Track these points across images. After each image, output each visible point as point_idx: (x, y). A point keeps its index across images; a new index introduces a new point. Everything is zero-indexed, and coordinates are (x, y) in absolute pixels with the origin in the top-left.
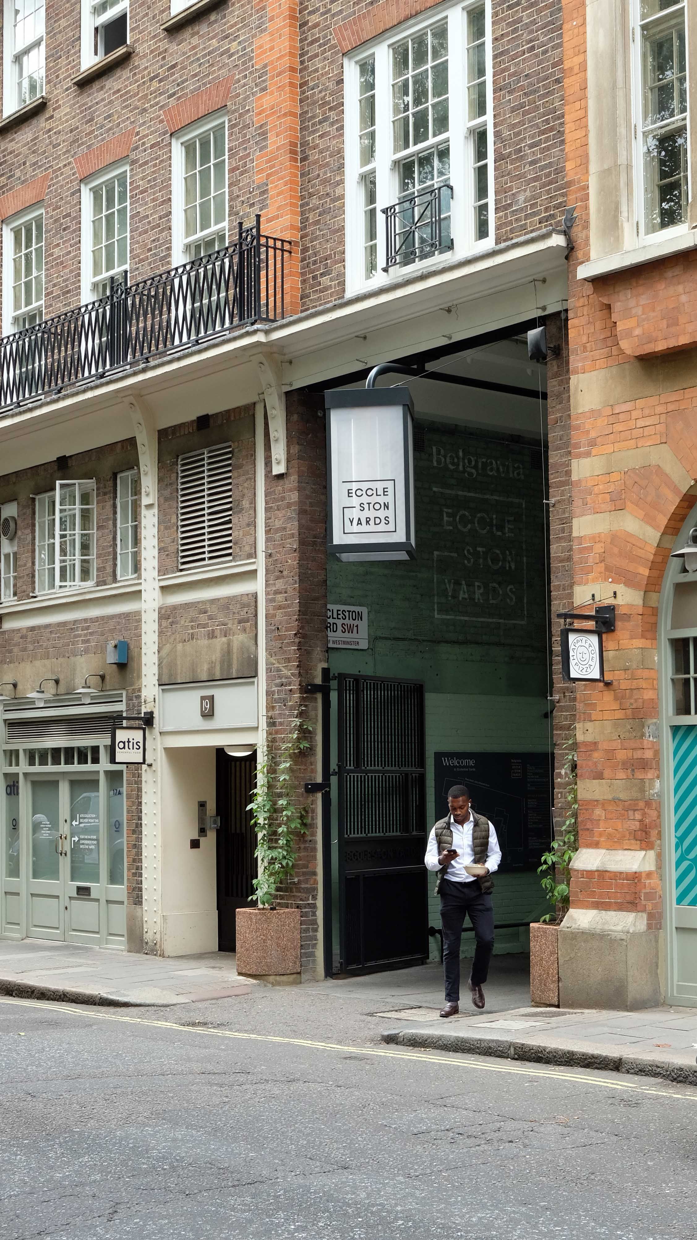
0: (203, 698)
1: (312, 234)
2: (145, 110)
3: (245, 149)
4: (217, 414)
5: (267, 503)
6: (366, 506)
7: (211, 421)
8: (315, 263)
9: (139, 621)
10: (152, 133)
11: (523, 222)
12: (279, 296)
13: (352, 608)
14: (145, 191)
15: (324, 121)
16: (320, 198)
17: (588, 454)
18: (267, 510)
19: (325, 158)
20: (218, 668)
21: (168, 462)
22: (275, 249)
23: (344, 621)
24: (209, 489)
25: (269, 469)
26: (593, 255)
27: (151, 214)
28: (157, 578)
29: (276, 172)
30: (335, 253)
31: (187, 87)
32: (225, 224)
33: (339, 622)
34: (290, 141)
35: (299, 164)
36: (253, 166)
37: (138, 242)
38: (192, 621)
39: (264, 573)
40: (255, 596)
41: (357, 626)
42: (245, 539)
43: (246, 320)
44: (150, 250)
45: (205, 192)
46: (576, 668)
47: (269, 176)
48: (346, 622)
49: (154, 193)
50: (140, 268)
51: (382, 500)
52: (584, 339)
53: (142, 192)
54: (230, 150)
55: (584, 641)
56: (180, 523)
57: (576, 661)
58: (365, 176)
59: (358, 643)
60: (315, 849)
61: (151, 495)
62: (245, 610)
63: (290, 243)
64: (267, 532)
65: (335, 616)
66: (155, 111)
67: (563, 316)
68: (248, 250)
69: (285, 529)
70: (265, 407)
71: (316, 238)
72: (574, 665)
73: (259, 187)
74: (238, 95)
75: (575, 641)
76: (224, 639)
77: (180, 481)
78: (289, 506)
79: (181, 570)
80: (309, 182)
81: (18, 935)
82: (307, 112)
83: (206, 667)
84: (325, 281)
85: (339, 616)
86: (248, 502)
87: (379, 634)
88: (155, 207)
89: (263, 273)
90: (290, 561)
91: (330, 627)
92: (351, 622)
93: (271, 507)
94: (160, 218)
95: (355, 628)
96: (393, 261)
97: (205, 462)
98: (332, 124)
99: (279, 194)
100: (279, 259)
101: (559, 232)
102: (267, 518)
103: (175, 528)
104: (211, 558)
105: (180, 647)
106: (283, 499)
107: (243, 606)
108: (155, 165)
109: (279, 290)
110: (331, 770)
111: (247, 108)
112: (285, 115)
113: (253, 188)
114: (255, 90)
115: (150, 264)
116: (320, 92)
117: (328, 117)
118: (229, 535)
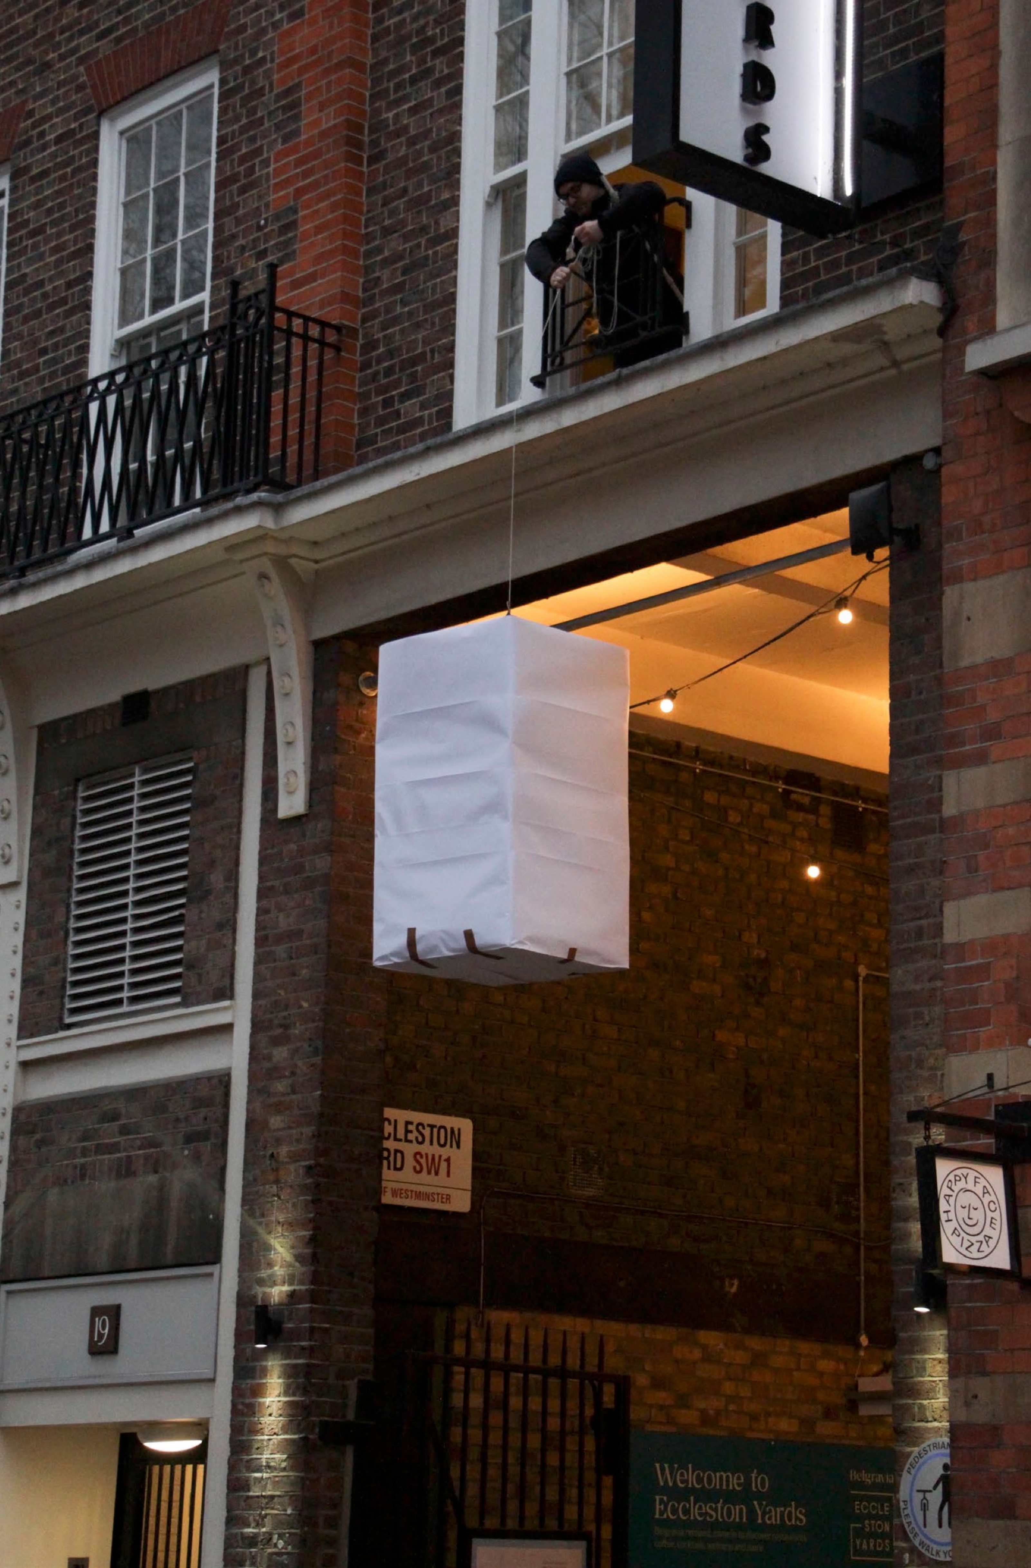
0: (96, 1312)
1: (387, 312)
2: (48, 65)
3: (253, 139)
4: (166, 690)
5: (261, 878)
7: (153, 705)
8: (389, 371)
10: (60, 112)
11: (844, 269)
12: (309, 441)
13: (438, 1120)
14: (40, 230)
15: (422, 78)
16: (406, 238)
17: (981, 758)
18: (262, 894)
19: (420, 153)
20: (134, 1241)
21: (56, 792)
22: (305, 338)
23: (421, 1148)
24: (141, 850)
25: (270, 806)
26: (1002, 319)
27: (51, 279)
28: (15, 1043)
29: (316, 185)
30: (432, 351)
31: (137, 17)
32: (205, 296)
33: (409, 1150)
34: (347, 120)
35: (365, 169)
36: (268, 174)
37: (19, 336)
38: (84, 1139)
39: (248, 1031)
40: (223, 1080)
41: (448, 1160)
42: (210, 956)
43: (236, 485)
44: (44, 352)
45: (166, 229)
46: (956, 1240)
47: (299, 192)
48: (425, 1148)
49: (59, 235)
50: (22, 389)
52: (977, 505)
53: (33, 234)
54: (221, 141)
55: (971, 1179)
56: (73, 924)
57: (954, 1224)
58: (504, 191)
59: (448, 1198)
61: (14, 864)
62: (203, 1112)
63: (338, 329)
64: (260, 941)
65: (401, 1134)
66: (69, 67)
67: (929, 462)
68: (247, 337)
69: (299, 934)
70: (269, 674)
71: (395, 321)
72: (949, 1231)
73: (277, 217)
74: (242, 29)
75: (951, 1177)
76: (152, 1179)
77: (79, 833)
78: (309, 884)
79: (69, 1026)
80: (384, 205)
82: (385, 61)
83: (107, 1240)
84: (410, 408)
85: (410, 1137)
86: (222, 878)
88: (59, 262)
89: (277, 394)
90: (305, 1005)
91: (387, 1158)
92: (435, 1150)
93: (271, 888)
94: (69, 285)
95: (444, 1165)
96: (558, 360)
97: (136, 792)
98: (438, 84)
99: (319, 230)
100: (312, 363)
101: (924, 276)
102: (261, 912)
103: (62, 933)
104: (134, 1000)
105: (53, 1195)
106: (298, 869)
107: (200, 1103)
108: (63, 178)
109: (309, 427)
111: (260, 54)
112: (339, 66)
113: (266, 220)
114: (278, 16)
115: (42, 380)
116: (415, 18)
117: (429, 71)
118: (178, 949)
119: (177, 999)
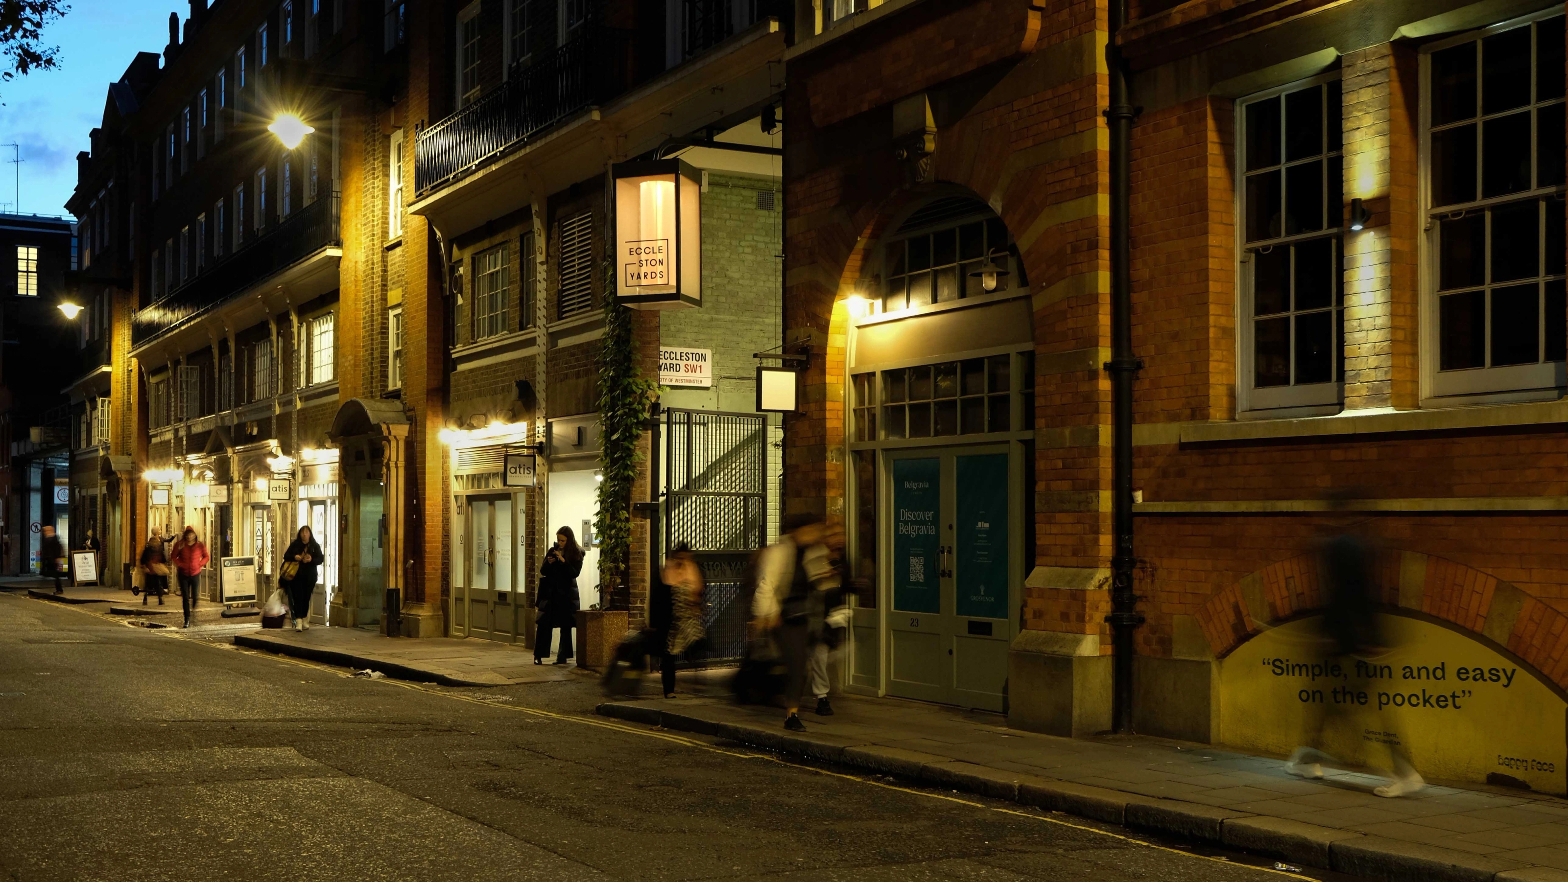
6: (644, 263)
9: (535, 363)
13: (695, 351)
20: (582, 403)
21: (554, 224)
23: (688, 363)
24: (578, 248)
28: (546, 326)
33: (682, 364)
38: (567, 363)
41: (701, 366)
42: (598, 292)
48: (689, 363)
51: (659, 256)
56: (561, 278)
59: (701, 381)
60: (644, 560)
61: (543, 254)
62: (599, 353)
65: (678, 357)
76: (585, 379)
77: (561, 241)
79: (561, 319)
81: (461, 634)
83: (573, 402)
85: (683, 358)
86: (600, 259)
87: (724, 374)
92: (695, 363)
95: (698, 369)
97: (576, 225)
101: (775, 20)
103: (557, 282)
104: (579, 308)
105: (559, 385)
110: (660, 492)
118: (589, 289)
119: (589, 308)
